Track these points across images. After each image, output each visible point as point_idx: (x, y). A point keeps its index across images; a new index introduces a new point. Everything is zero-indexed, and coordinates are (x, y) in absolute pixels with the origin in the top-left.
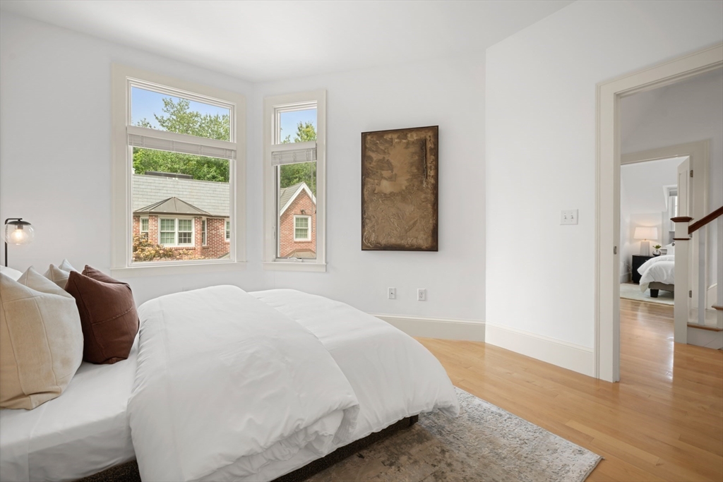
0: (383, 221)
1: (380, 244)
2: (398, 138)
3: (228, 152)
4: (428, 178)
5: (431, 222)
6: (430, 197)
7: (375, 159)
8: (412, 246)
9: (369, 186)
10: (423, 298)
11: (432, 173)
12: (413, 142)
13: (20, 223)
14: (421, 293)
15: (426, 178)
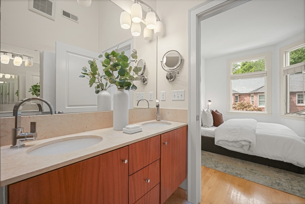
3: (263, 75)
13: (210, 101)
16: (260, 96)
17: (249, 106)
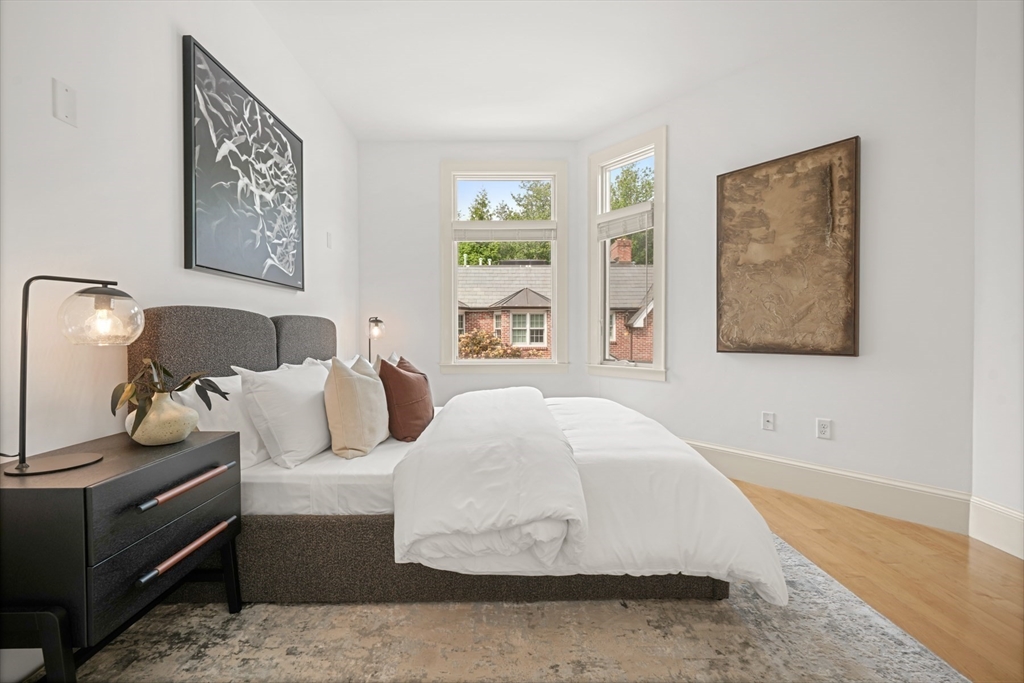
0: (752, 307)
1: (746, 343)
2: (778, 172)
3: (552, 233)
4: (837, 230)
5: (842, 305)
6: (842, 262)
7: (738, 212)
8: (804, 346)
9: (728, 255)
10: (828, 435)
11: (844, 221)
12: (807, 175)
13: (376, 321)
14: (823, 427)
15: (833, 230)
16: (514, 316)
17: (493, 344)
